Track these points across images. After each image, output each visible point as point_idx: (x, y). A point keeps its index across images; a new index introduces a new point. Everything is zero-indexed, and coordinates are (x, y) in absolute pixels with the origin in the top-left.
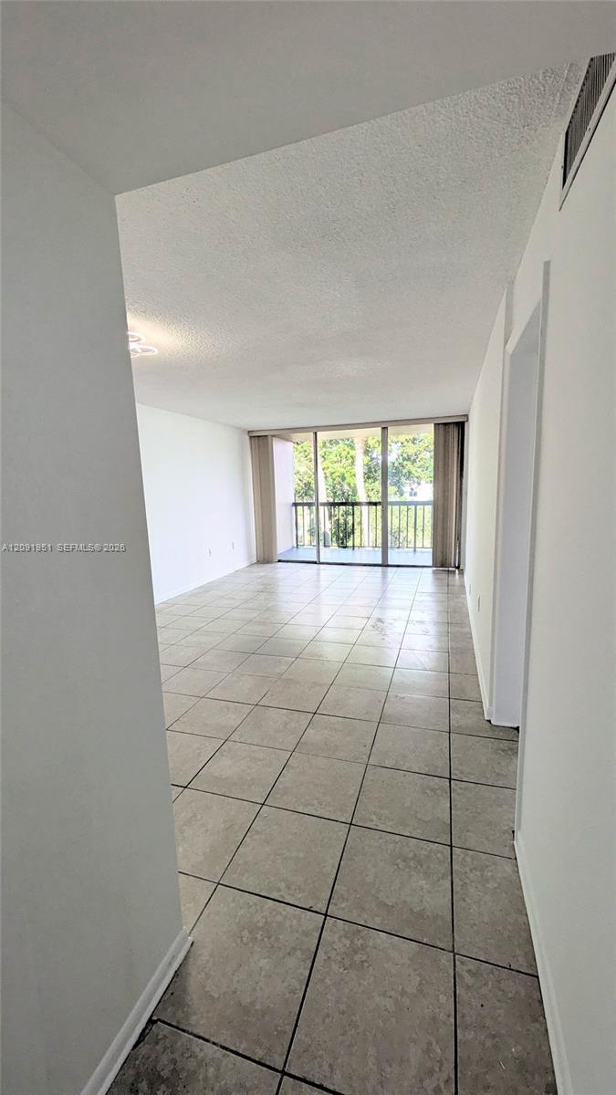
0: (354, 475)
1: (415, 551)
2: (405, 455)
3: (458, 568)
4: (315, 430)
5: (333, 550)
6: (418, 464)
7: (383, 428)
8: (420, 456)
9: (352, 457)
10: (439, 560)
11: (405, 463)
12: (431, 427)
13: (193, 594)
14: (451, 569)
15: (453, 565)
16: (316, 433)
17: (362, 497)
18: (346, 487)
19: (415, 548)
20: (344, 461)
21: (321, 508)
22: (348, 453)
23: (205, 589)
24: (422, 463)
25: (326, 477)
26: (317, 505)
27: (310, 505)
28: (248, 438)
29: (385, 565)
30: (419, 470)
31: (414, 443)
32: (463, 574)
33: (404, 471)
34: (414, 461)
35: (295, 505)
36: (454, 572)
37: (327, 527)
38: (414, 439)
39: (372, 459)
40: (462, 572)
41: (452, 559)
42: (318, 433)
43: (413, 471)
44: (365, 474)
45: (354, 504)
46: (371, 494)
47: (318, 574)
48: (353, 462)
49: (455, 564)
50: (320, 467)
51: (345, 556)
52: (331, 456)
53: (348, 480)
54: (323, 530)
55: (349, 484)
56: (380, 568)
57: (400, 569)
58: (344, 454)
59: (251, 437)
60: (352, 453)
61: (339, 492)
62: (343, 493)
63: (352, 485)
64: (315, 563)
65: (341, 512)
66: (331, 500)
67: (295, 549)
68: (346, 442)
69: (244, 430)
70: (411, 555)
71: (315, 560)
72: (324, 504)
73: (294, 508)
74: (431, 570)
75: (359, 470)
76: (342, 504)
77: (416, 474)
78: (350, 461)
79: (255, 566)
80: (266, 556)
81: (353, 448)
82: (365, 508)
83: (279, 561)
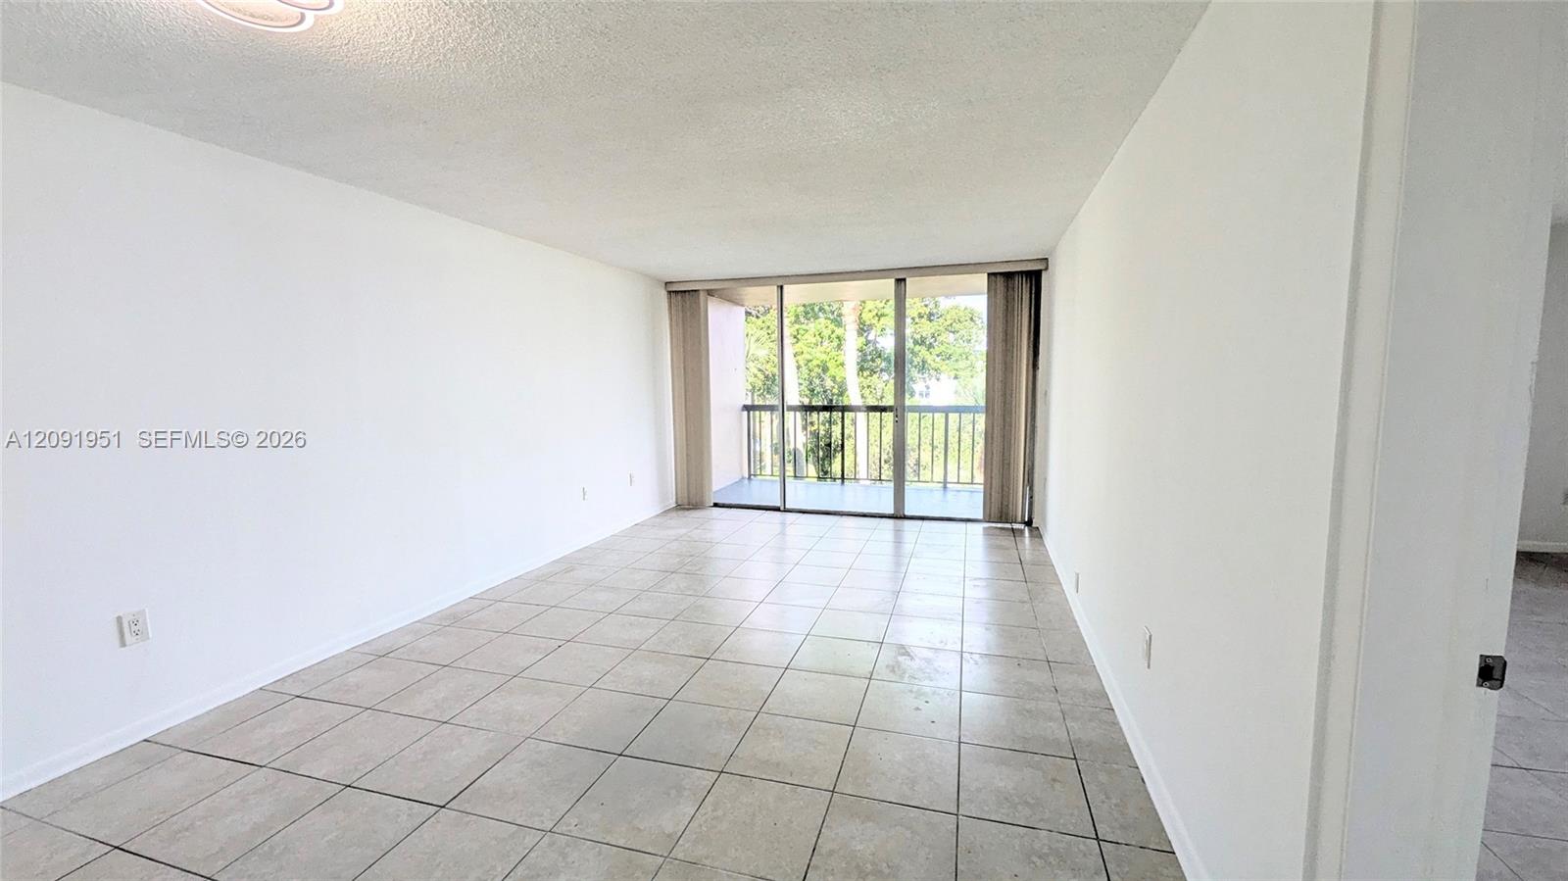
0: (842, 364)
1: (945, 487)
2: (918, 337)
3: (1029, 523)
4: (780, 282)
5: (809, 483)
6: (936, 351)
7: (900, 281)
8: (940, 338)
9: (838, 338)
10: (995, 510)
11: (917, 348)
12: (981, 281)
13: (542, 578)
14: (1016, 526)
15: (1019, 519)
16: (782, 287)
17: (853, 398)
18: (829, 383)
19: (945, 483)
20: (826, 344)
21: (789, 415)
22: (833, 332)
23: (568, 565)
24: (943, 348)
25: (798, 367)
26: (783, 408)
27: (771, 408)
28: (664, 293)
29: (899, 516)
30: (938, 359)
31: (931, 321)
32: (1041, 537)
33: (916, 360)
34: (931, 346)
35: (747, 408)
36: (1022, 532)
37: (799, 440)
38: (931, 314)
39: (868, 342)
40: (1037, 534)
41: (1019, 509)
42: (785, 287)
43: (929, 359)
44: (858, 363)
45: (844, 409)
46: (867, 392)
47: (783, 533)
48: (839, 347)
49: (1023, 516)
50: (789, 352)
51: (827, 495)
52: (806, 336)
53: (832, 371)
54: (792, 447)
55: (834, 379)
56: (891, 521)
57: (926, 523)
58: (826, 333)
59: (670, 292)
60: (839, 331)
61: (818, 389)
62: (825, 392)
63: (838, 379)
64: (777, 509)
65: (821, 419)
66: (806, 402)
67: (746, 481)
68: (830, 316)
69: (659, 281)
70: (939, 495)
71: (778, 503)
72: (792, 408)
73: (746, 413)
74: (979, 528)
75: (851, 357)
76: (825, 408)
77: (934, 365)
78: (835, 343)
79: (674, 514)
80: (691, 499)
81: (839, 323)
82: (861, 416)
83: (716, 505)
